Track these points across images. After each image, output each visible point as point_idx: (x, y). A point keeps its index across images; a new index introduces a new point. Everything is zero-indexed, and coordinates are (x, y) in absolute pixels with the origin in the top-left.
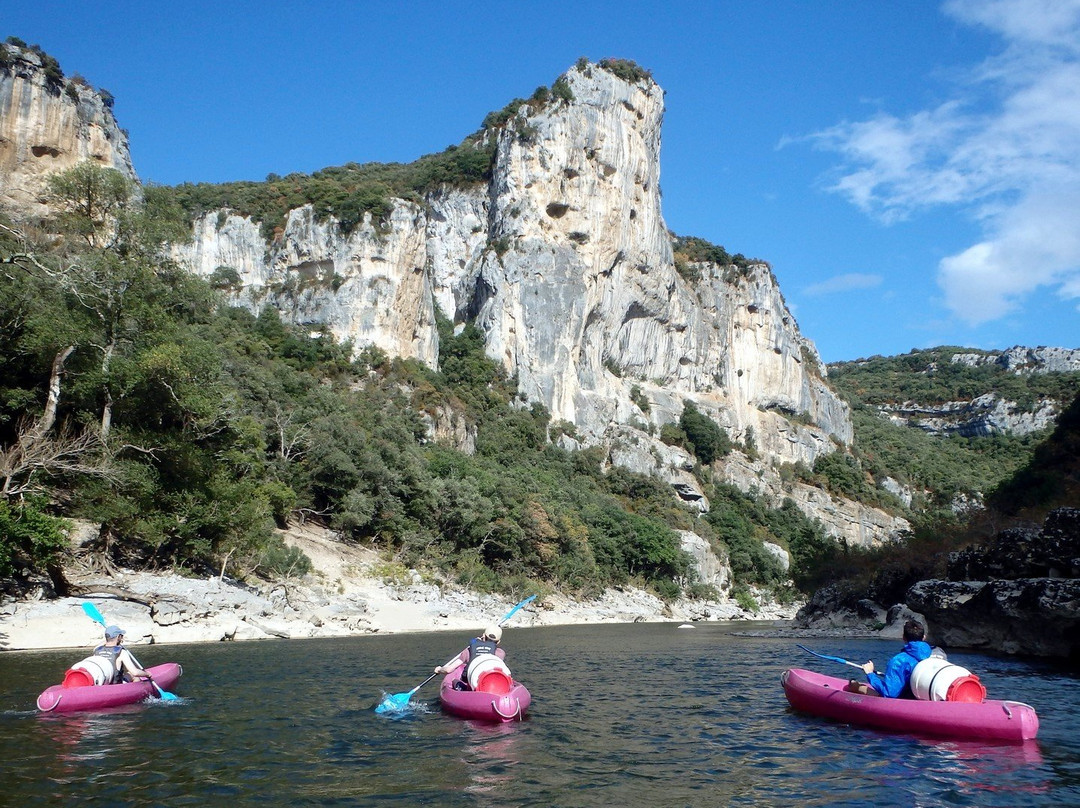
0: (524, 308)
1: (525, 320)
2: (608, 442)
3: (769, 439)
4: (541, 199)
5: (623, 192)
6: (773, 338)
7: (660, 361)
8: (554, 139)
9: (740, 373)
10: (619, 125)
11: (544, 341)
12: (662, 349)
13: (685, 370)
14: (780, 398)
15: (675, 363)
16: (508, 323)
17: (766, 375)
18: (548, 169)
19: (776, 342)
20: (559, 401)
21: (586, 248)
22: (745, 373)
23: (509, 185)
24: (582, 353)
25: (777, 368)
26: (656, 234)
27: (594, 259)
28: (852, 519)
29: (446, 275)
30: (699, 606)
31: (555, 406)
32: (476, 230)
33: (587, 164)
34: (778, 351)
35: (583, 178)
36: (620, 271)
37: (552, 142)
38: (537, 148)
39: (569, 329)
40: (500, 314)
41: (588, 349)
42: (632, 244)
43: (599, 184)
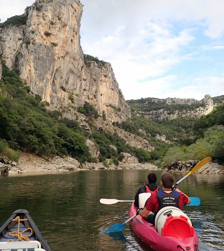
0: (34, 63)
1: (34, 68)
2: (61, 110)
3: (109, 115)
4: (42, 30)
5: (69, 33)
6: (111, 85)
7: (78, 89)
8: (48, 11)
9: (101, 95)
10: (69, 11)
11: (40, 75)
12: (78, 86)
13: (85, 93)
14: (112, 103)
15: (82, 90)
16: (28, 68)
17: (109, 96)
18: (45, 20)
19: (112, 87)
20: (45, 95)
21: (57, 48)
22: (103, 95)
23: (32, 24)
24: (53, 81)
25: (112, 94)
26: (79, 48)
27: (59, 52)
28: (133, 139)
29: (9, 54)
30: (91, 165)
31: (43, 97)
32: (20, 39)
33: (58, 21)
34: (112, 89)
35: (56, 26)
36: (67, 58)
37: (47, 12)
38: (42, 13)
39: (49, 72)
40: (26, 65)
41: (55, 81)
42: (71, 50)
43: (62, 28)
